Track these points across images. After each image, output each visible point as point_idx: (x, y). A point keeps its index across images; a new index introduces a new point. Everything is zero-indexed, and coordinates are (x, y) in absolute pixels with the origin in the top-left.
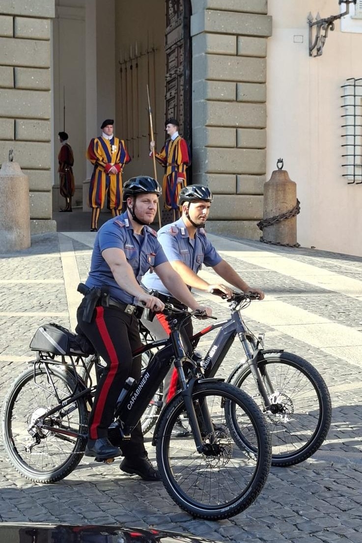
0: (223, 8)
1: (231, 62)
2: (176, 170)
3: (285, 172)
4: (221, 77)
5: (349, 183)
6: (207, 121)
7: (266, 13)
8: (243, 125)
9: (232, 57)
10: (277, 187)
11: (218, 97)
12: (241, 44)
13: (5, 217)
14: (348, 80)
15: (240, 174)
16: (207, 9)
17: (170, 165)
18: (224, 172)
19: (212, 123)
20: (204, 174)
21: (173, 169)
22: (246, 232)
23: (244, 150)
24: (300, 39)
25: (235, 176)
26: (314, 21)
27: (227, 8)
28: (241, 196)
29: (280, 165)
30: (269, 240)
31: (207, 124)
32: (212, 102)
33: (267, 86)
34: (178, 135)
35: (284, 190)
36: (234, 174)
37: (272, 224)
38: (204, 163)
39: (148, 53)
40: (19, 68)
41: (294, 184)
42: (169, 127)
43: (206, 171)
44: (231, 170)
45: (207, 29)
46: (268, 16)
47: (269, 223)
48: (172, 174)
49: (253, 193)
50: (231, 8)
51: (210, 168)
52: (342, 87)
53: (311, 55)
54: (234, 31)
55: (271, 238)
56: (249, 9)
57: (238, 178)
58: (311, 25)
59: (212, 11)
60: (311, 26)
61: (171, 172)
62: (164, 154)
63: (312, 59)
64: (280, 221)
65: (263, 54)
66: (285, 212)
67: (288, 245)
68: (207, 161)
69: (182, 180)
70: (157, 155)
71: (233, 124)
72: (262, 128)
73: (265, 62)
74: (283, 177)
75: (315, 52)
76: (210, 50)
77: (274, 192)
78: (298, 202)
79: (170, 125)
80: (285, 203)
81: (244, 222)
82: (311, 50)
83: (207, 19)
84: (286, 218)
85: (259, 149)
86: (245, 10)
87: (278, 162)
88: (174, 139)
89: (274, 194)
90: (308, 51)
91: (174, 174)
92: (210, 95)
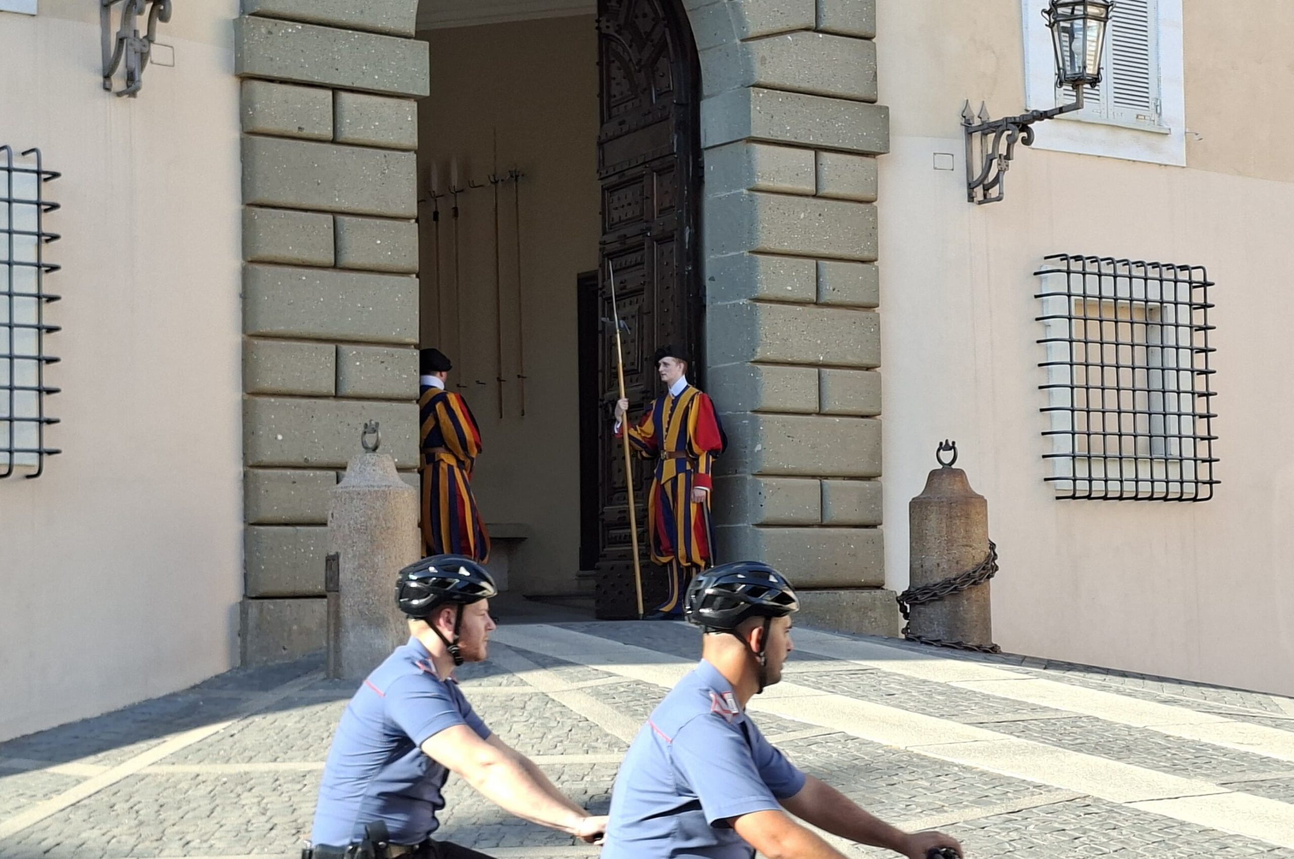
0: (788, 84)
1: (805, 210)
2: (688, 467)
3: (961, 473)
4: (786, 247)
5: (1058, 498)
6: (759, 350)
7: (874, 98)
8: (835, 361)
9: (806, 200)
10: (951, 508)
11: (781, 294)
12: (825, 171)
13: (367, 593)
14: (1046, 258)
15: (827, 477)
16: (754, 86)
17: (671, 455)
18: (796, 472)
19: (770, 355)
20: (750, 477)
21: (680, 467)
22: (845, 616)
23: (837, 420)
24: (946, 162)
25: (817, 482)
26: (977, 122)
27: (796, 85)
28: (832, 530)
29: (947, 456)
30: (932, 636)
31: (757, 357)
32: (769, 305)
33: (880, 269)
34: (685, 383)
35: (968, 517)
36: (813, 477)
37: (941, 599)
38: (752, 451)
39: (496, 182)
40: (347, 219)
41: (983, 501)
42: (666, 364)
43: (755, 472)
44: (809, 469)
45: (755, 134)
46: (881, 107)
47: (935, 595)
48: (676, 478)
49: (858, 523)
50: (805, 86)
51: (767, 465)
52: (1036, 274)
53: (971, 198)
54: (811, 140)
55: (938, 631)
56: (839, 89)
57: (825, 487)
58: (969, 131)
59: (766, 91)
60: (969, 133)
61: (675, 474)
62: (649, 427)
63: (974, 207)
64: (961, 591)
65: (869, 195)
66: (969, 568)
67: (979, 647)
68: (759, 447)
69: (704, 493)
70: (633, 433)
71: (812, 358)
72: (868, 368)
73: (874, 213)
74: (959, 484)
75: (979, 192)
76: (762, 183)
77: (944, 521)
78: (992, 546)
79: (667, 359)
80: (971, 546)
81: (842, 592)
82: (971, 187)
83: (755, 108)
84: (974, 583)
85: (863, 417)
86: (832, 90)
87: (939, 450)
88: (676, 394)
89: (944, 525)
90: (965, 191)
91: (682, 477)
92: (763, 290)
